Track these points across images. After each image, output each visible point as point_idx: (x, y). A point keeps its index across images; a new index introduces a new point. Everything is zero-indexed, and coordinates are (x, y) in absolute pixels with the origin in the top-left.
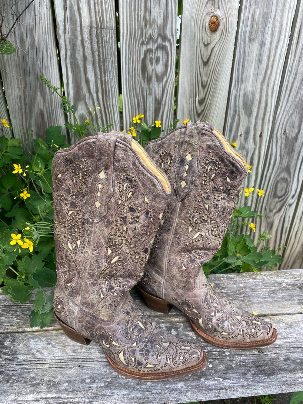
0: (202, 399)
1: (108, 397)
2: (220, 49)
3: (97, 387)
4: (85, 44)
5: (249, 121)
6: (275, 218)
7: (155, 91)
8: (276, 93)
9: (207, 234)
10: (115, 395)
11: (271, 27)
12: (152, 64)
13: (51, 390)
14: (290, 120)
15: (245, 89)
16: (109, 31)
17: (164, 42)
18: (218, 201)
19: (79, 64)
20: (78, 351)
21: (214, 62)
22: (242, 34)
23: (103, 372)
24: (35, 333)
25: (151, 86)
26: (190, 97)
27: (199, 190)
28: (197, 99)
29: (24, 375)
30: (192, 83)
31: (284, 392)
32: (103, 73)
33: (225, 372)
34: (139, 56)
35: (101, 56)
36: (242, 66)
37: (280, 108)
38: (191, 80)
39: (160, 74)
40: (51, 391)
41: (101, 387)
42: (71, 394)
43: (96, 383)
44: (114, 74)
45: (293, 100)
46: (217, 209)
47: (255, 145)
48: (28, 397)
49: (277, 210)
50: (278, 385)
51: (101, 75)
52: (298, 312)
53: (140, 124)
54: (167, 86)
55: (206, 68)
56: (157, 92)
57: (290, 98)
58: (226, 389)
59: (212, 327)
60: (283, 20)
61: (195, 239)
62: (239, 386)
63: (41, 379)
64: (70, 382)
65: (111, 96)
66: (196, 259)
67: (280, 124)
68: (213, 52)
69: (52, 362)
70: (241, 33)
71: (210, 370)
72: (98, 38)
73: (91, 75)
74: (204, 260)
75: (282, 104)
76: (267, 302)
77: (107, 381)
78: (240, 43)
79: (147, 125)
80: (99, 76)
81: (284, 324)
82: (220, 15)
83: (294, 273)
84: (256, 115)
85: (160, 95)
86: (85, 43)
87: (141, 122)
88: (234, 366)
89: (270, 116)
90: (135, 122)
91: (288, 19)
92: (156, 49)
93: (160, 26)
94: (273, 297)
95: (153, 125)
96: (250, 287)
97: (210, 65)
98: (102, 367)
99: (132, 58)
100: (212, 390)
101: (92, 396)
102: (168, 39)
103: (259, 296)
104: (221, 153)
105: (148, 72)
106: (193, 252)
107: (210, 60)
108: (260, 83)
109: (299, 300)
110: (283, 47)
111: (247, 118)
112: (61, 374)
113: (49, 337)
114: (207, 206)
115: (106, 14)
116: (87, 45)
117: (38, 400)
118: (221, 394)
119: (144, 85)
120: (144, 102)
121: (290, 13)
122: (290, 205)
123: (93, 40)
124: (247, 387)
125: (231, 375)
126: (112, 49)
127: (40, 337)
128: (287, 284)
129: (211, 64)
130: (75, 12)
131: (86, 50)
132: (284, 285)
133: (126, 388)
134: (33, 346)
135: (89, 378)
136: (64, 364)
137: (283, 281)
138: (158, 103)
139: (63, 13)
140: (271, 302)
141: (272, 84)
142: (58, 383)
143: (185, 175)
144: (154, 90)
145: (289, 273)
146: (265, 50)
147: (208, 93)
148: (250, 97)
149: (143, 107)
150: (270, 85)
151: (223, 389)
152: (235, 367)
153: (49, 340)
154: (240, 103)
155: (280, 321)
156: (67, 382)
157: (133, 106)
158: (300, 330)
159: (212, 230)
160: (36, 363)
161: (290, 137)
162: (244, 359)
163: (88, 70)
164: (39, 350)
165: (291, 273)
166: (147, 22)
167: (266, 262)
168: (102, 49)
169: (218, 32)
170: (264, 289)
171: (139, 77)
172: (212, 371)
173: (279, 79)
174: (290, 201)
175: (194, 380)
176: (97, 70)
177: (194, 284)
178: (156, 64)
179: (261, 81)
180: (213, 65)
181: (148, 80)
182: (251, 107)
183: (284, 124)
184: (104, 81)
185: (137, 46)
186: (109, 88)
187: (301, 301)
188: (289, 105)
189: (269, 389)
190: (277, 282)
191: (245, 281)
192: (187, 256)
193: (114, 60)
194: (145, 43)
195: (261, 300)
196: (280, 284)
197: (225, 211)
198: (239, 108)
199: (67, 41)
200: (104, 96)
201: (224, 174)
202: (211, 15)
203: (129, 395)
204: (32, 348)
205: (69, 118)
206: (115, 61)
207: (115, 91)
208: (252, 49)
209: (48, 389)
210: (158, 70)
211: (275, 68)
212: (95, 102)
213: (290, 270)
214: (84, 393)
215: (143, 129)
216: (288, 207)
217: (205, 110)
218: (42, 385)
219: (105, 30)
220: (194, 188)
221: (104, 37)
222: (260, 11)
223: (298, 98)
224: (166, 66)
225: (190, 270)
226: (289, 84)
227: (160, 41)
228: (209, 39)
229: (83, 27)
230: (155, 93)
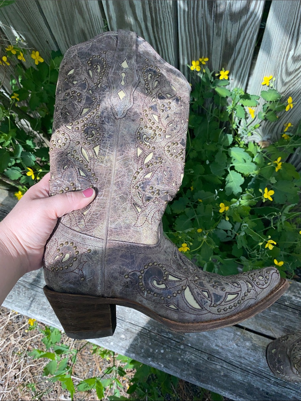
7: (226, 32)
25: (222, 24)
28: (291, 53)
39: (237, 12)
54: (246, 29)
65: (163, 28)
71: (160, 354)
85: (233, 38)
105: (218, 5)
119: (210, 22)
138: (229, 48)
144: (225, 31)
152: (180, 361)
155: (249, 339)
157: (193, 45)
162: (192, 358)
171: (204, 10)
181: (217, 18)
184: (153, 9)
186: (160, 18)
196: (284, 300)
200: (155, 27)
207: (168, 23)
210: (234, 5)
230: (226, 35)
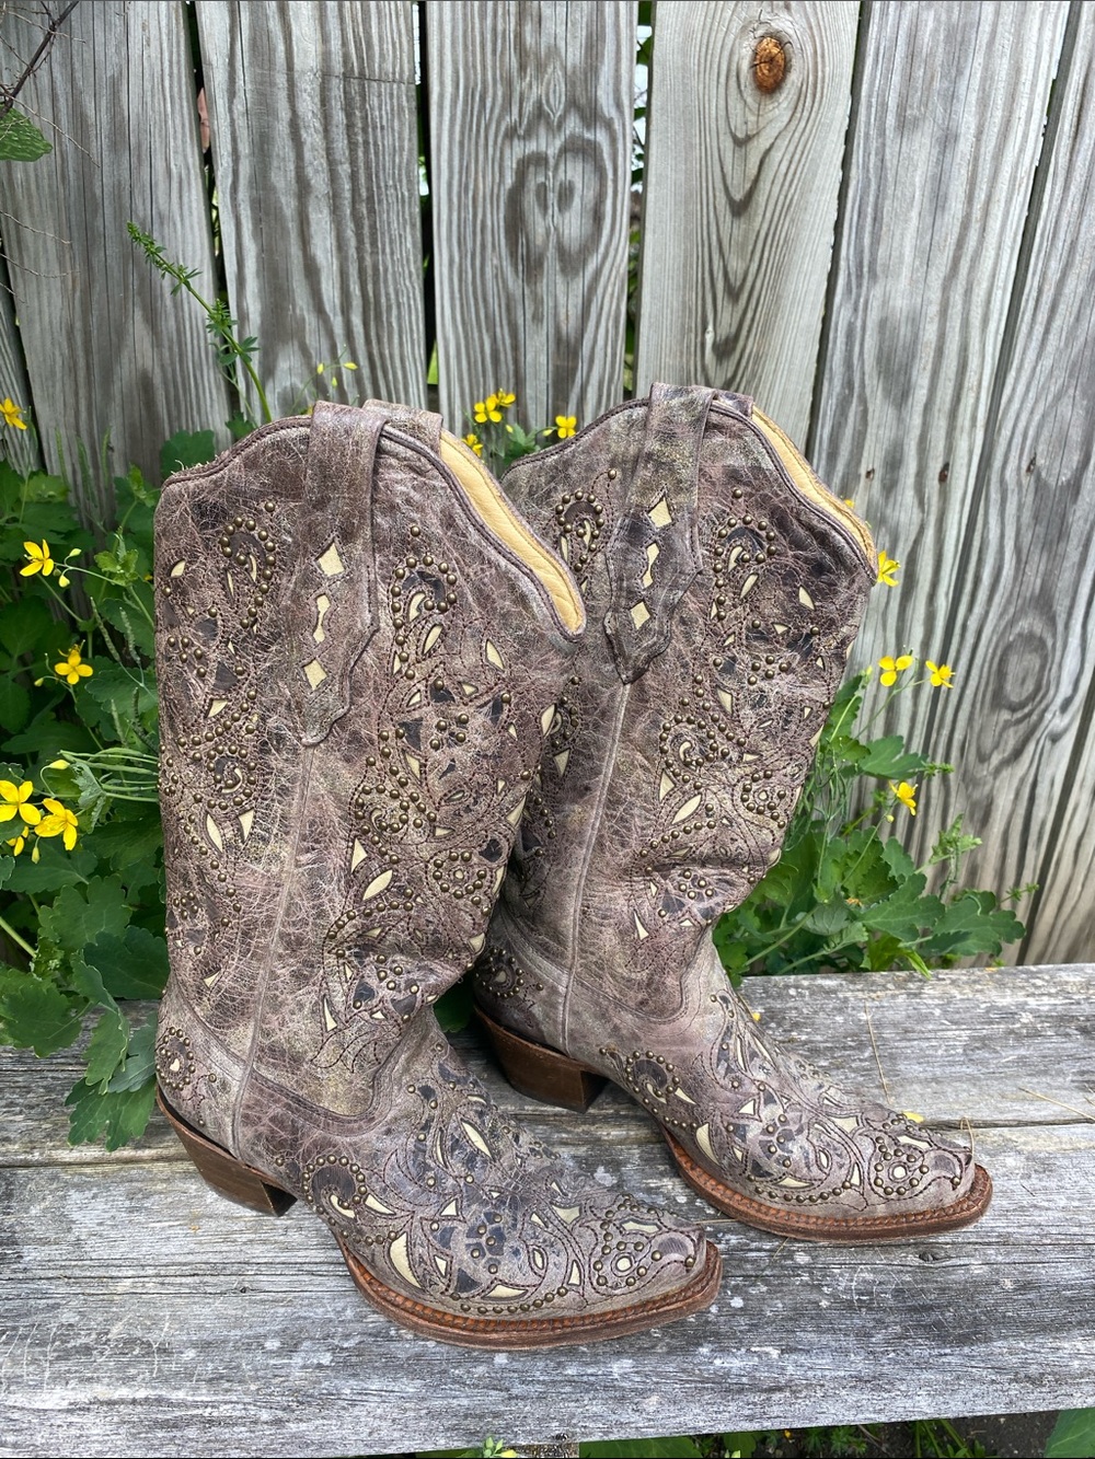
0: (701, 1424)
1: (344, 1404)
2: (792, 157)
3: (304, 1367)
4: (304, 135)
5: (900, 420)
6: (997, 783)
7: (556, 307)
8: (1000, 320)
9: (729, 805)
10: (371, 1398)
11: (979, 75)
12: (544, 207)
13: (133, 1371)
14: (1050, 419)
15: (885, 303)
16: (392, 89)
17: (588, 128)
18: (768, 677)
19: (281, 208)
20: (245, 1238)
21: (772, 202)
22: (874, 100)
23: (332, 1315)
24: (88, 1170)
25: (543, 288)
26: (684, 331)
27: (699, 639)
28: (709, 337)
29: (37, 1319)
30: (691, 278)
31: (1014, 1410)
32: (367, 240)
33: (789, 1325)
34: (497, 180)
35: (362, 180)
36: (875, 219)
37: (1012, 374)
38: (685, 266)
39: (575, 247)
40: (133, 1378)
41: (320, 1366)
42: (204, 1391)
43: (303, 1354)
44: (409, 245)
45: (1062, 344)
46: (763, 711)
47: (923, 512)
48: (45, 1396)
49: (1006, 755)
50: (993, 1382)
51: (359, 249)
52: (1074, 1115)
53: (500, 426)
54: (600, 290)
55: (743, 226)
56: (562, 311)
57: (1052, 337)
58: (790, 1387)
59: (745, 1157)
60: (1021, 53)
61: (683, 821)
62: (844, 1378)
63: (99, 1334)
64: (205, 1346)
65: (395, 325)
66: (686, 900)
67: (1013, 433)
68: (765, 166)
69: (142, 1273)
70: (870, 96)
71: (733, 1315)
72: (349, 115)
73: (326, 249)
74: (718, 904)
75: (1022, 361)
76: (959, 1079)
77: (345, 1346)
78: (867, 135)
79: (527, 431)
80: (352, 252)
81: (1023, 1158)
82: (791, 32)
83: (1064, 976)
84: (924, 399)
85: (573, 322)
86: (303, 132)
87: (505, 420)
88: (824, 1304)
89: (976, 402)
90: (481, 418)
91: (1039, 46)
92: (559, 156)
93: (574, 72)
94: (983, 1062)
95: (548, 433)
96: (895, 1025)
97: (756, 214)
98: (327, 1295)
99: (471, 187)
100: (741, 1391)
101: (283, 1401)
102: (603, 117)
103: (932, 1056)
104: (777, 495)
105: (531, 237)
106: (675, 873)
107: (755, 196)
108: (940, 282)
109: (1082, 1073)
110: (1022, 150)
111: (891, 412)
112: (173, 1317)
113: (139, 1185)
114: (726, 699)
115: (380, 29)
116: (312, 138)
117: (80, 1409)
118: (776, 1410)
119: (515, 284)
120: (515, 348)
121: (1049, 26)
122: (1055, 738)
123: (334, 122)
124: (874, 1382)
125: (812, 1337)
126: (401, 155)
127: (105, 1184)
128: (1037, 1015)
129: (761, 211)
130: (267, 19)
131: (308, 155)
132: (1026, 1018)
133: (413, 1374)
134: (75, 1216)
135: (277, 1334)
136: (189, 1280)
137: (1022, 1007)
138: (567, 353)
139: (228, 21)
140: (973, 1080)
141: (985, 285)
142: (159, 1349)
143: (648, 581)
144: (551, 304)
145: (1047, 977)
146: (958, 160)
147: (749, 315)
148: (902, 333)
149: (511, 367)
150: (976, 290)
151: (780, 1389)
152: (829, 1308)
153: (140, 1196)
154: (866, 356)
155: (1006, 1147)
156: (194, 1345)
157: (476, 361)
158: (1083, 1182)
159: (746, 790)
160: (83, 1274)
161: (1052, 481)
162: (865, 1281)
163: (314, 228)
164: (98, 1228)
165: (1052, 977)
166: (527, 56)
167: (960, 937)
168: (366, 152)
169: (784, 95)
170: (950, 1033)
171: (498, 255)
172: (743, 1322)
173: (1009, 267)
174: (1055, 721)
175: (671, 1351)
176: (344, 231)
177: (677, 994)
178: (560, 210)
179: (942, 275)
180: (768, 215)
181: (531, 267)
182: (907, 369)
183: (1031, 433)
184: (370, 271)
185: (491, 143)
186: (387, 294)
187: (1086, 1077)
188: (1047, 362)
189: (958, 1397)
190: (998, 1008)
191: (877, 1003)
192: (654, 889)
193: (406, 194)
194: (521, 132)
195: (938, 1072)
196: (1009, 1015)
197: (795, 718)
198: (863, 374)
199: (241, 122)
200: (372, 324)
201: (789, 577)
202: (760, 33)
203: (424, 1399)
204: (74, 1222)
205: (243, 402)
206: (410, 198)
207: (409, 306)
208: (910, 158)
209: (123, 1368)
210: (566, 232)
211: (995, 225)
212: (339, 346)
213: (1050, 966)
214: (253, 1387)
215: (512, 447)
216: (1048, 744)
217: (738, 379)
218: (102, 1353)
219: (375, 84)
220: (678, 629)
221: (372, 109)
222: (937, 20)
223: (1082, 339)
224: (598, 217)
225: (664, 940)
226: (1046, 287)
227: (573, 125)
228: (752, 118)
229: (296, 76)
230: (556, 315)
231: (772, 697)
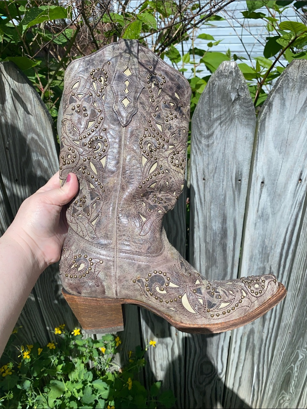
9: (167, 165)
18: (171, 119)
27: (147, 109)
46: (172, 130)
59: (204, 301)
61: (153, 172)
114: (160, 127)
143: (127, 91)
159: (172, 158)
192: (144, 204)
201: (171, 89)
220: (140, 106)
231: (174, 126)
